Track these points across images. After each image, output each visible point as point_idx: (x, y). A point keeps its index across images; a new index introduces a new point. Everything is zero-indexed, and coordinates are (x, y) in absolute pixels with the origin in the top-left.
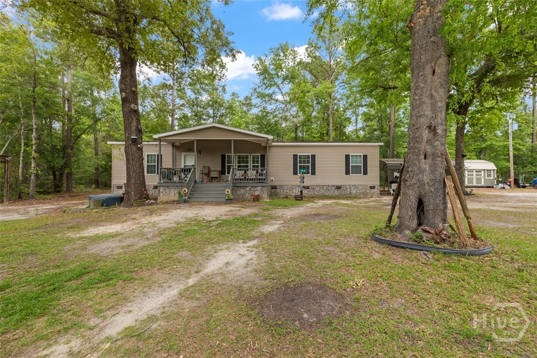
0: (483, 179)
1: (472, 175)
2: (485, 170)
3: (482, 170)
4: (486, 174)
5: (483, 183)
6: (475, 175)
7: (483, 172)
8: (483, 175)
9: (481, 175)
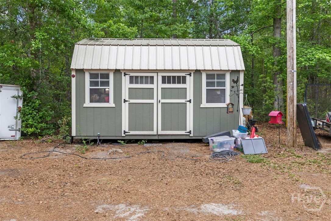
0: (190, 108)
1: (149, 93)
2: (198, 72)
3: (189, 72)
4: (204, 88)
5: (190, 126)
6: (158, 94)
7: (190, 80)
8: (190, 95)
9: (183, 93)
